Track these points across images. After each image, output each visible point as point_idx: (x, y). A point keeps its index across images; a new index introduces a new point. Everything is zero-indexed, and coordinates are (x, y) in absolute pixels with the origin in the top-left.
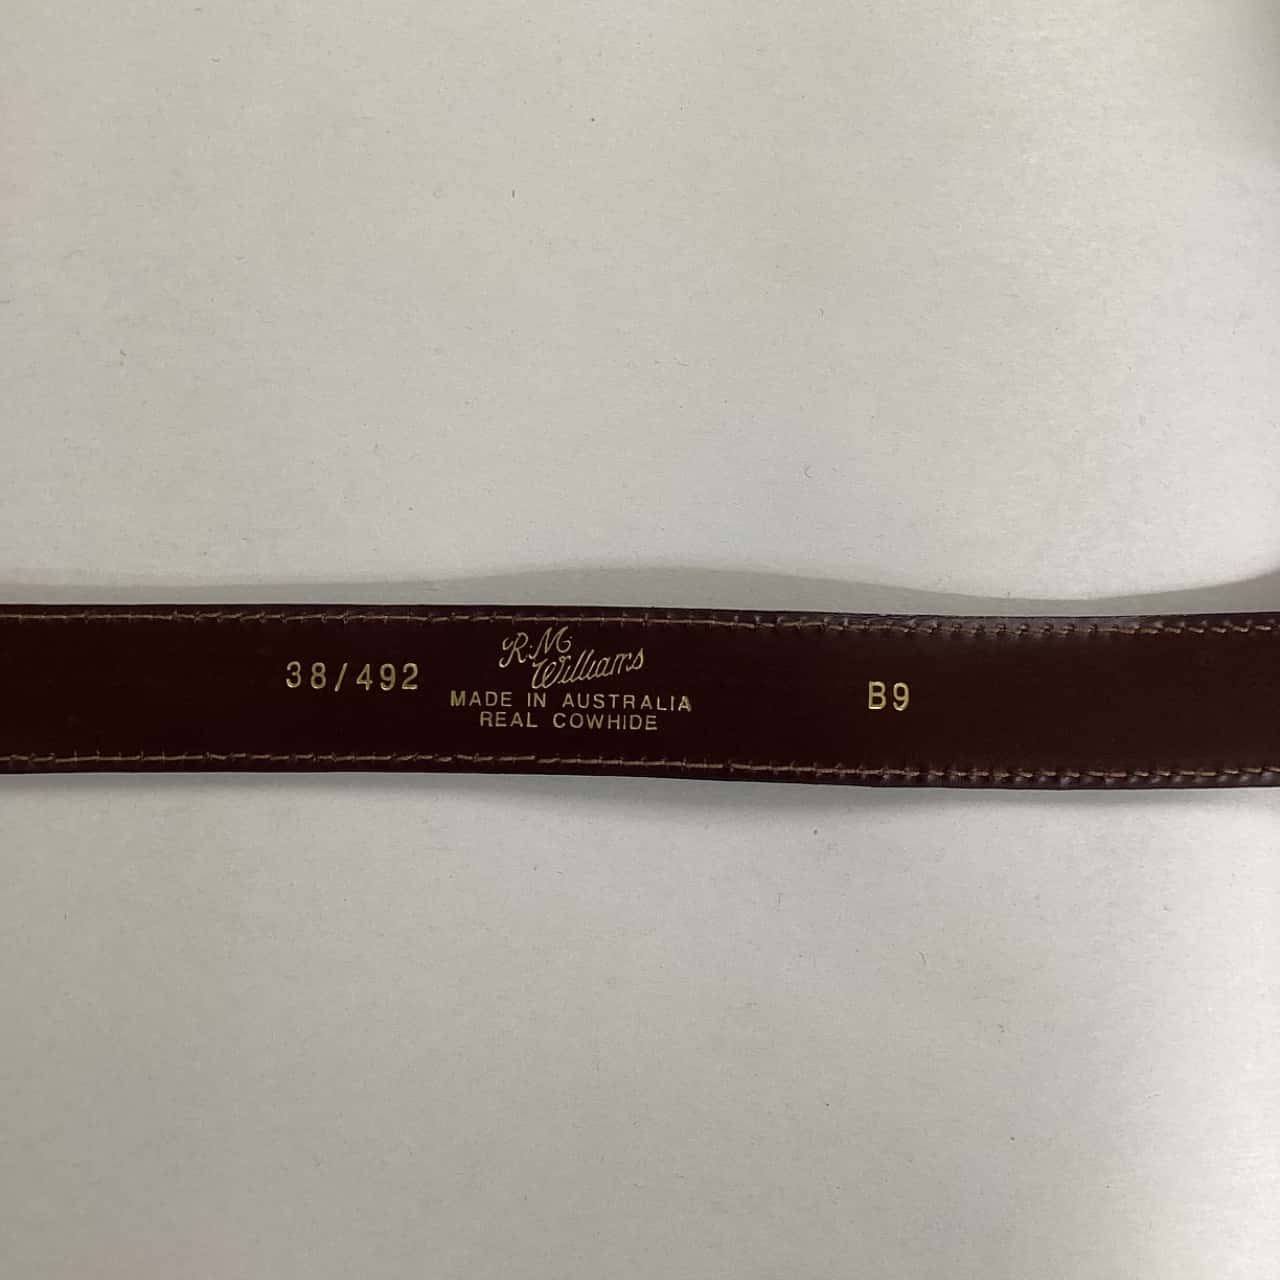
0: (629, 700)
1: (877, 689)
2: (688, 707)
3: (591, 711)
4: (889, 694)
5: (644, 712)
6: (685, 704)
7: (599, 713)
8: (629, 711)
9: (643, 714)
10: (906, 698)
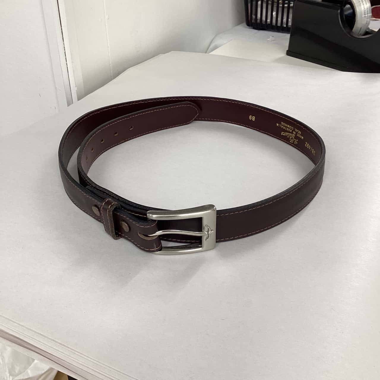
0: (284, 128)
1: (253, 119)
2: (277, 124)
3: (289, 128)
4: (252, 118)
5: (282, 125)
6: (277, 125)
7: (288, 128)
8: (284, 126)
9: (283, 125)
10: (250, 117)
